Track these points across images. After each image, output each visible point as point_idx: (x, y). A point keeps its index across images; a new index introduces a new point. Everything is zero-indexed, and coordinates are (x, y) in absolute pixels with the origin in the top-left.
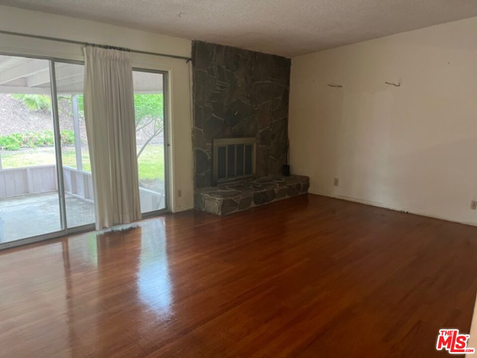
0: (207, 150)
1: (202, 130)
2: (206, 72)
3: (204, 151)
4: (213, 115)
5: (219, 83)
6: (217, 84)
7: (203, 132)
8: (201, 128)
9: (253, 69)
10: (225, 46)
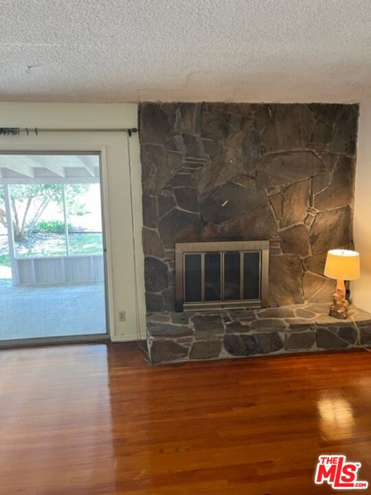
0: (165, 258)
1: (157, 230)
2: (163, 145)
3: (162, 260)
4: (178, 208)
5: (186, 160)
6: (184, 161)
7: (158, 232)
8: (153, 227)
9: (261, 133)
10: (199, 103)
